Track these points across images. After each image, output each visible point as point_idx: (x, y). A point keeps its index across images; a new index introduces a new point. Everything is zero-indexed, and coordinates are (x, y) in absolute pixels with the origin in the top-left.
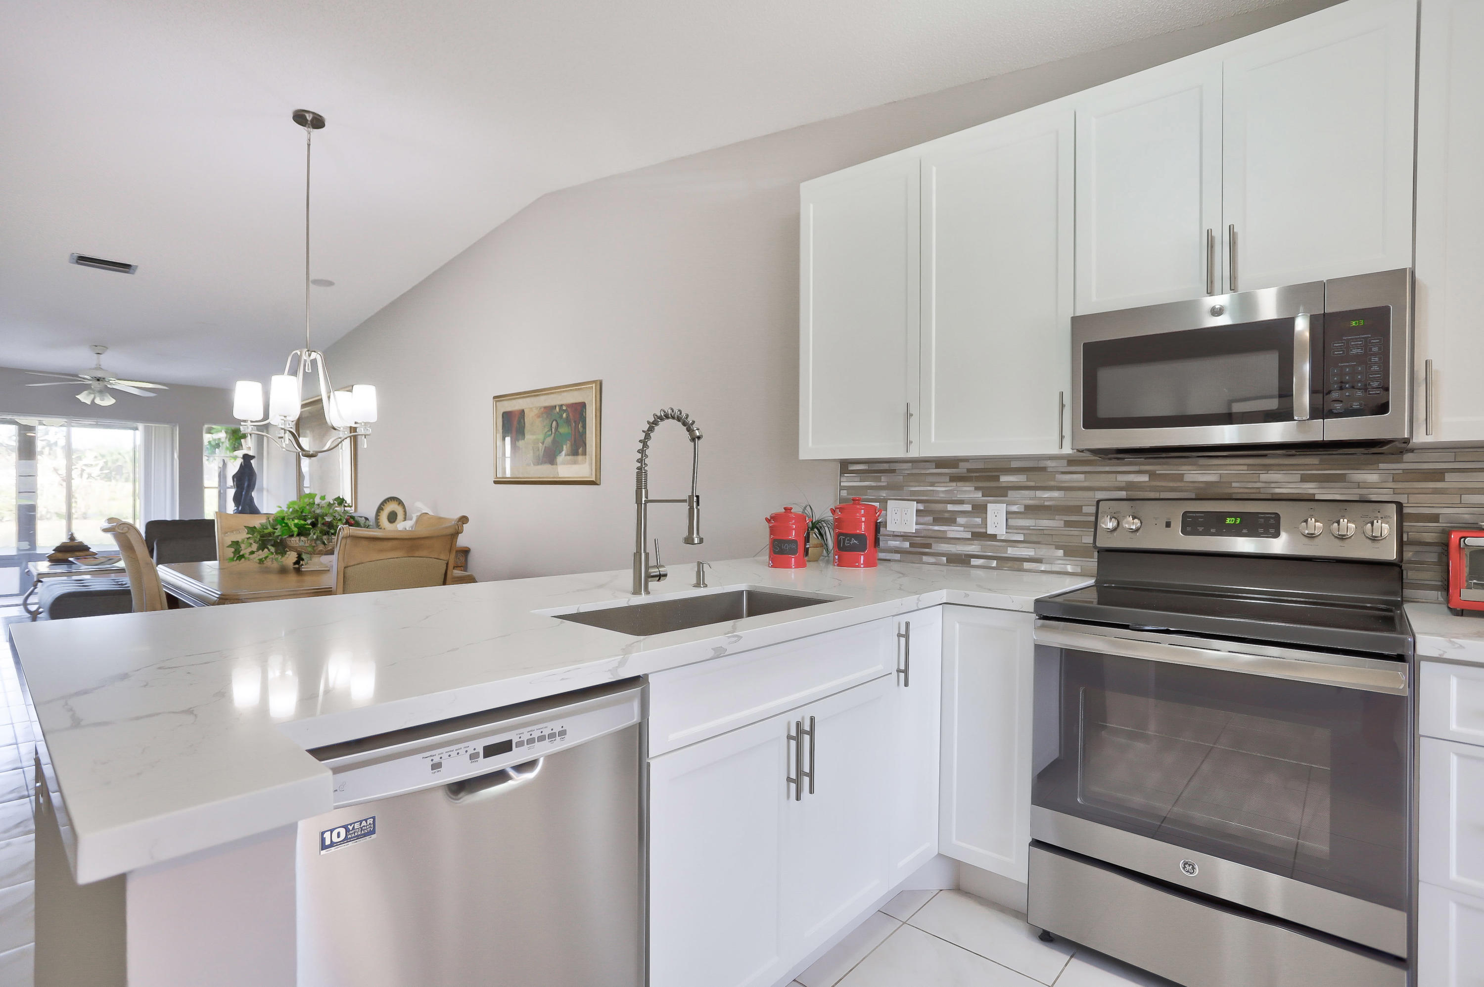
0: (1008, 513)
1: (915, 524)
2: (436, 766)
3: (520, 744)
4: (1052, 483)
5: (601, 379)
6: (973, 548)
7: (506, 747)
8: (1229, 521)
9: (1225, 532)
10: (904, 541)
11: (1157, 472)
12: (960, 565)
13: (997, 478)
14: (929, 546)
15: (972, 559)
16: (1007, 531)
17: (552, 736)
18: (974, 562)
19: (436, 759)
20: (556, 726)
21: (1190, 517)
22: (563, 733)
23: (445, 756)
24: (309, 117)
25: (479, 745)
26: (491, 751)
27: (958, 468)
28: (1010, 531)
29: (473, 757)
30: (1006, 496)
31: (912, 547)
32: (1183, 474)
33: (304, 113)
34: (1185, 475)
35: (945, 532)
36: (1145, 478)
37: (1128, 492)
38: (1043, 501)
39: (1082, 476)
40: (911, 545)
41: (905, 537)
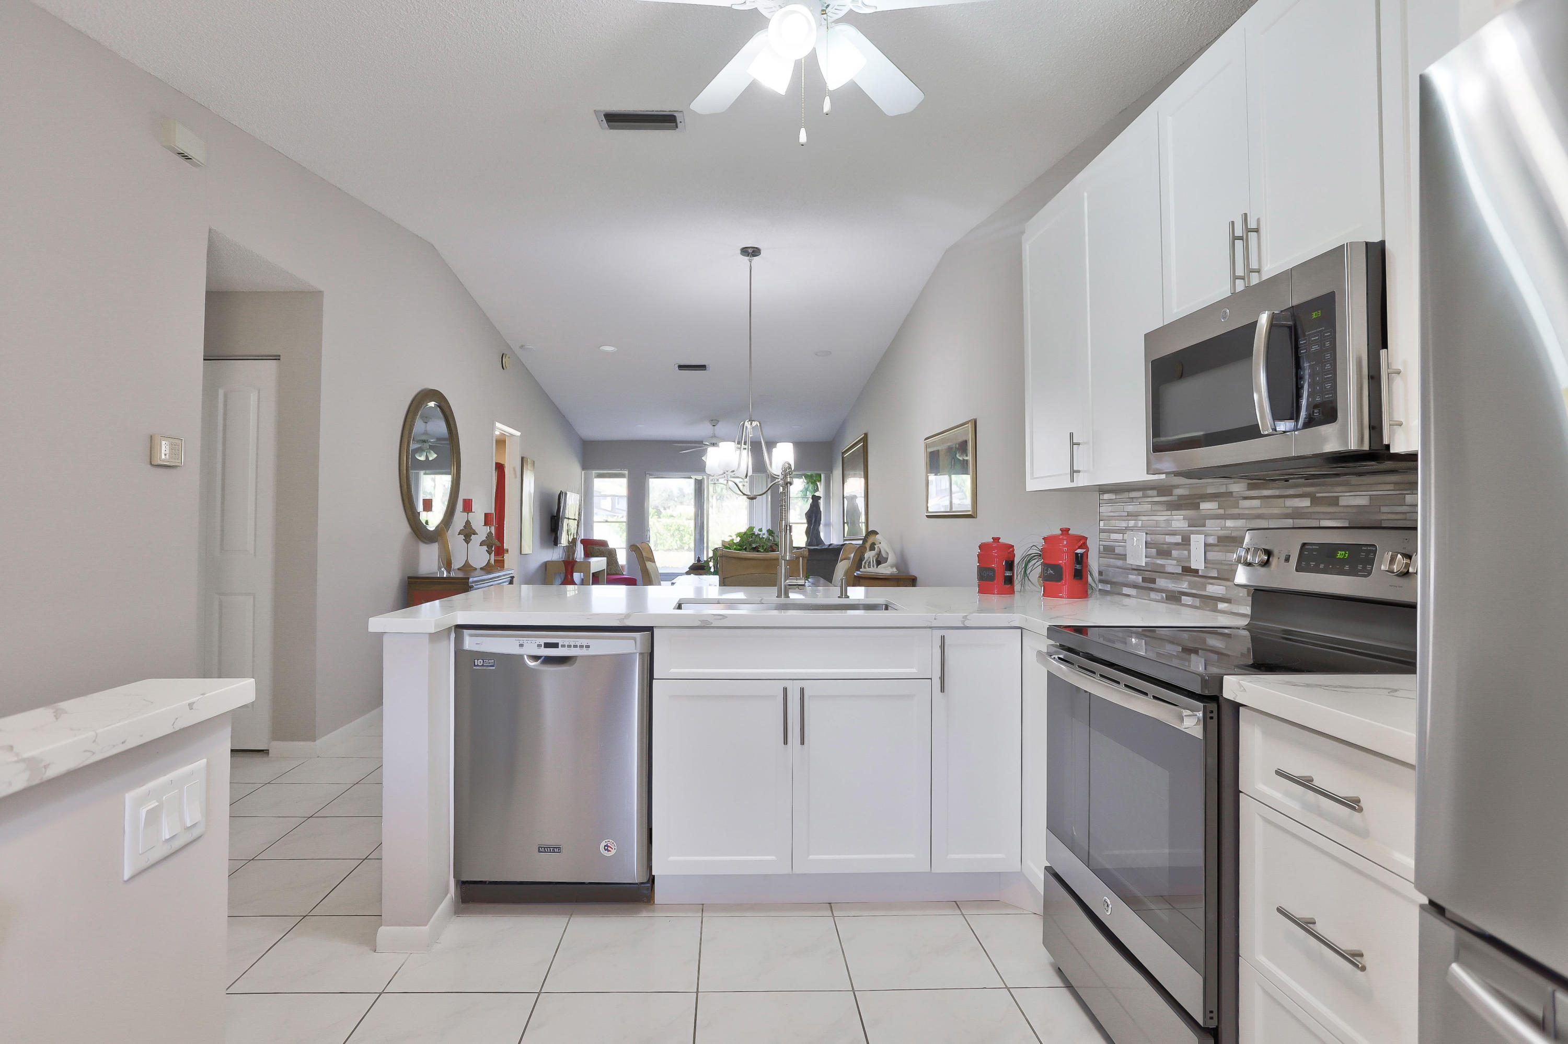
0: (1206, 545)
1: (1144, 556)
2: (521, 645)
3: (563, 646)
4: (1236, 511)
5: (975, 418)
6: (1184, 586)
7: (555, 645)
8: (1340, 554)
9: (1331, 568)
10: (1139, 575)
11: (1318, 495)
12: (1175, 603)
13: (1197, 507)
14: (1153, 581)
15: (1182, 597)
16: (1206, 565)
17: (581, 646)
18: (1185, 599)
19: (521, 642)
20: (584, 642)
21: (1309, 550)
22: (588, 647)
23: (525, 642)
24: (750, 251)
25: (542, 641)
26: (547, 645)
27: (1171, 495)
28: (1208, 565)
29: (539, 646)
30: (1204, 526)
31: (1145, 582)
32: (1337, 497)
33: (746, 249)
34: (1340, 498)
35: (1163, 566)
36: (1306, 503)
37: (1294, 520)
38: (1230, 532)
39: (1256, 503)
40: (1144, 580)
41: (1138, 570)
